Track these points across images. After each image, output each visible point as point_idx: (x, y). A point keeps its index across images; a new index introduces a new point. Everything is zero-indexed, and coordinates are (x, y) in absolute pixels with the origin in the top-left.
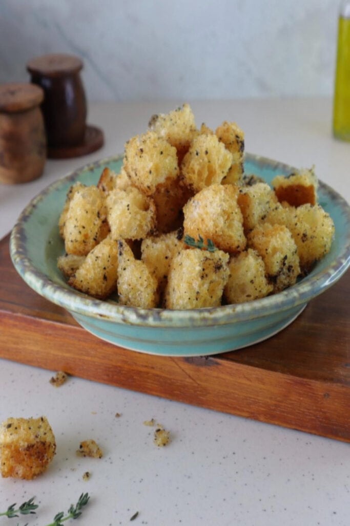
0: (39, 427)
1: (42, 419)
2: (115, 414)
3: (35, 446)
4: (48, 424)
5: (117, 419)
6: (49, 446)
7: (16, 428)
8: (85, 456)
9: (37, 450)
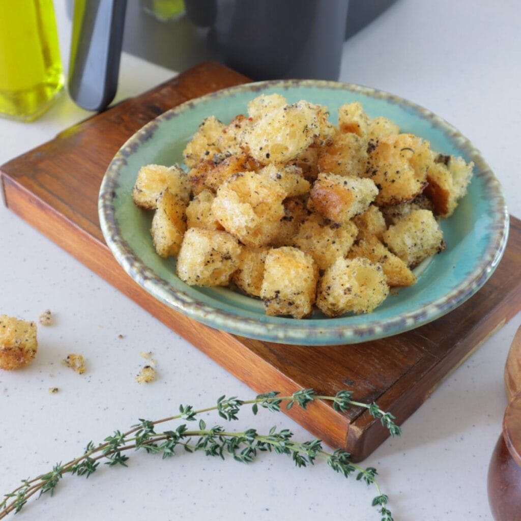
0: (26, 332)
1: (32, 325)
2: (119, 334)
3: (13, 350)
4: (36, 331)
5: (118, 339)
6: (27, 352)
7: (4, 327)
8: (69, 367)
9: (15, 353)
